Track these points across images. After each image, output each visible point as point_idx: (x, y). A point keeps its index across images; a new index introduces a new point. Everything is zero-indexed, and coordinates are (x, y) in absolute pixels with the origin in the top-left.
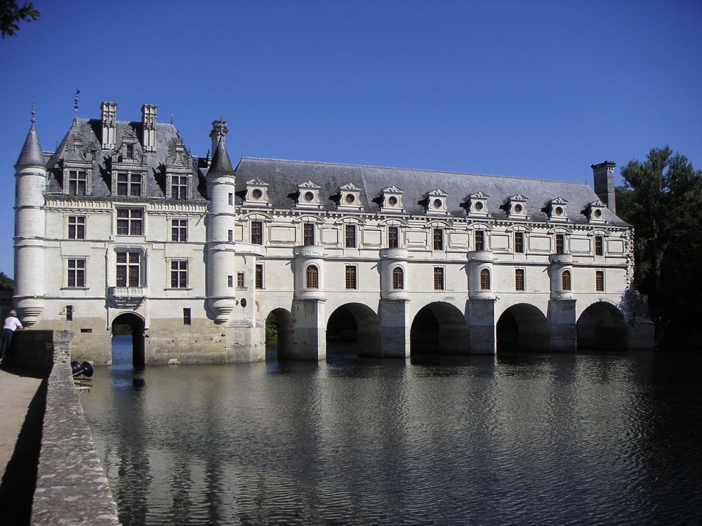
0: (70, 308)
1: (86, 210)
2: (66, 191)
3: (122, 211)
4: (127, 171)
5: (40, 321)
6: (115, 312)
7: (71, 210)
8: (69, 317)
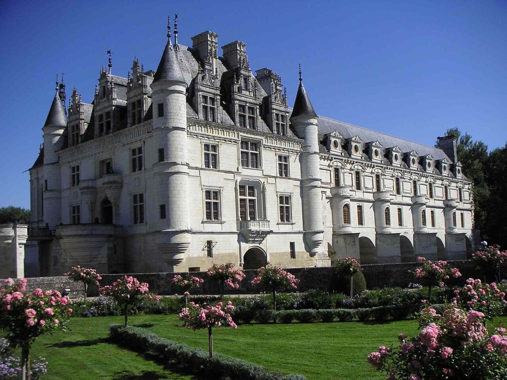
0: (209, 243)
1: (220, 138)
2: (201, 116)
3: (244, 143)
4: (246, 102)
5: (187, 258)
6: (246, 247)
7: (208, 137)
8: (210, 254)
